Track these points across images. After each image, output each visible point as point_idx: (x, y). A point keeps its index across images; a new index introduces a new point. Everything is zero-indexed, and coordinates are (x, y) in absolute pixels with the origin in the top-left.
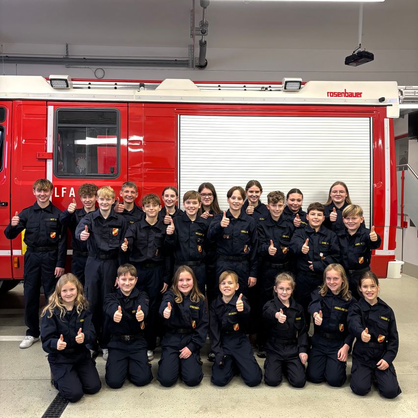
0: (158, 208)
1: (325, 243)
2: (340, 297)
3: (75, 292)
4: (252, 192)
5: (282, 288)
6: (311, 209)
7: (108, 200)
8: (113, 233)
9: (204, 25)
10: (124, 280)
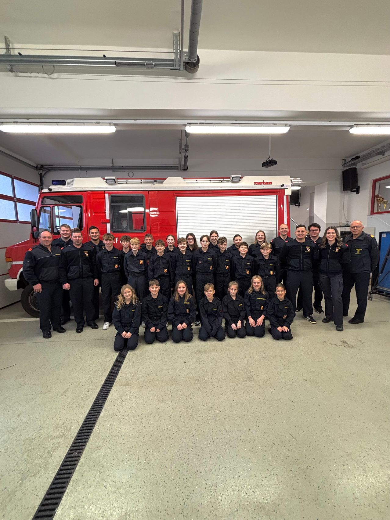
0: (163, 248)
1: (248, 264)
2: (260, 293)
3: (130, 293)
4: (213, 237)
5: (232, 289)
6: (241, 245)
7: (136, 245)
8: (140, 263)
9: (186, 146)
10: (153, 288)
